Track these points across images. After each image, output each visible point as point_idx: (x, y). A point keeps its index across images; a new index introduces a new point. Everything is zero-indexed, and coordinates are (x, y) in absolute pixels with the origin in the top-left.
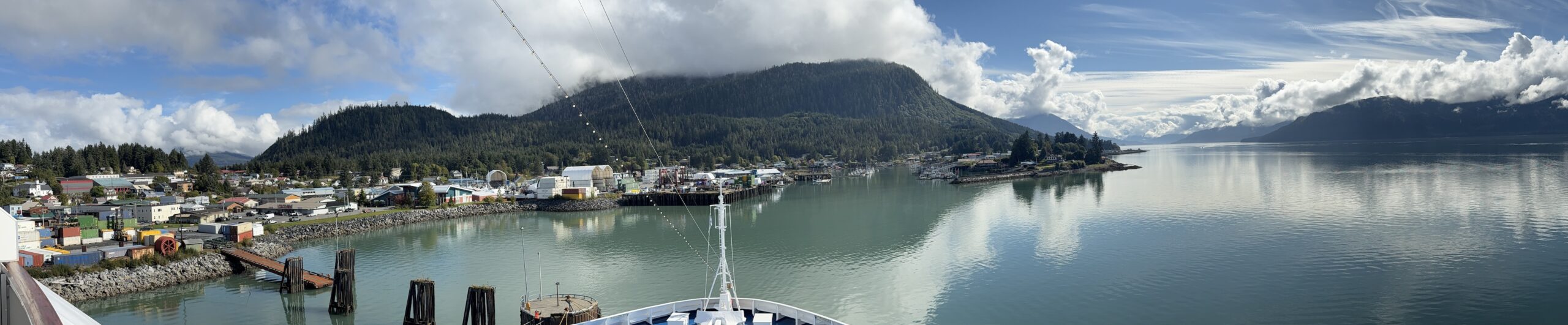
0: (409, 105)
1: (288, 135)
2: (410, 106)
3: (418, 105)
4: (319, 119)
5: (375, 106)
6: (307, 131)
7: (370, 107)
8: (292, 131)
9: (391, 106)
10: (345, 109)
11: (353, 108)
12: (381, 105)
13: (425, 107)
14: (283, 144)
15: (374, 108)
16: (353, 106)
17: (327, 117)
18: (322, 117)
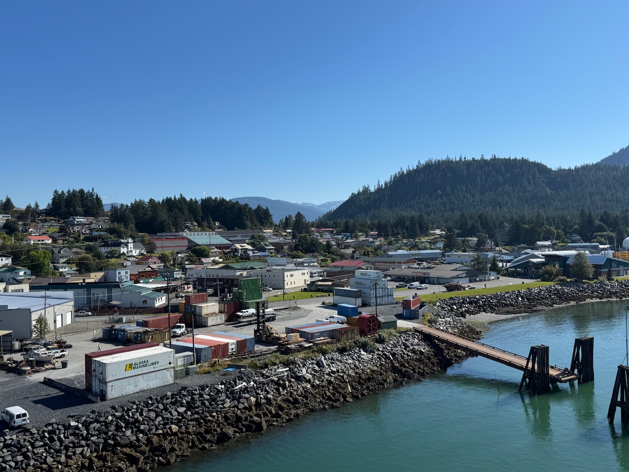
0: (497, 157)
1: (363, 191)
2: (498, 159)
3: (507, 157)
4: (396, 174)
5: (458, 159)
6: (384, 187)
7: (452, 161)
8: (366, 186)
9: (476, 159)
10: (424, 163)
11: (434, 162)
12: (465, 158)
13: (515, 160)
14: (358, 200)
15: (456, 162)
16: (434, 161)
17: (405, 173)
18: (399, 172)
